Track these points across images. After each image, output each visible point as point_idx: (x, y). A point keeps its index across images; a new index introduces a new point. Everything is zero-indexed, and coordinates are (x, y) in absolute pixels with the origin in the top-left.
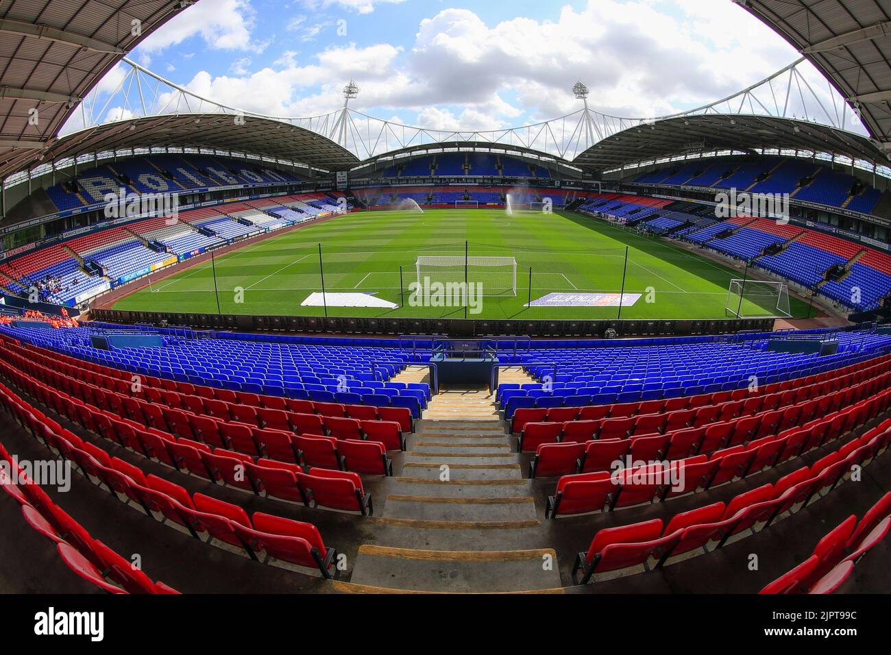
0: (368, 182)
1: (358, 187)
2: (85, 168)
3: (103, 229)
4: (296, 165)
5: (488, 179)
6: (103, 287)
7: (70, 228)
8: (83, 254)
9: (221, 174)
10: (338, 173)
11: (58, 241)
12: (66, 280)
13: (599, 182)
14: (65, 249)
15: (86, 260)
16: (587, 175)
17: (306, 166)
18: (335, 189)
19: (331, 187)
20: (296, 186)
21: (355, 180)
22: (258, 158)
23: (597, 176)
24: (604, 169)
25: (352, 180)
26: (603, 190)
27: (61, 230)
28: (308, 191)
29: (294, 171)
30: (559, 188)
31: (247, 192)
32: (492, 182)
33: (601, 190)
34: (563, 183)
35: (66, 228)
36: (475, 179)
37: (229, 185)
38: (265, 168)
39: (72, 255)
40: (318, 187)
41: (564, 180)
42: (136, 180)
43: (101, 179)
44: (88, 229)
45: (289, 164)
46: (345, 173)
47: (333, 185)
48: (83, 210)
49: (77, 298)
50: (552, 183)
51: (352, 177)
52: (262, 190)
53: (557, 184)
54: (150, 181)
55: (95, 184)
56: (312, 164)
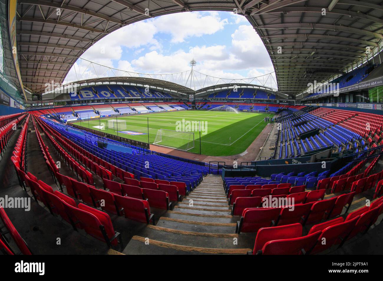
0: (202, 99)
1: (198, 101)
2: (84, 87)
3: (84, 105)
4: (172, 91)
5: (249, 100)
6: (76, 119)
7: (75, 104)
8: (75, 111)
9: (134, 93)
10: (190, 95)
11: (70, 106)
12: (67, 116)
13: (294, 101)
14: (71, 109)
15: (75, 112)
16: (290, 97)
17: (176, 92)
18: (188, 101)
19: (187, 100)
20: (169, 99)
21: (197, 98)
22: (155, 88)
23: (294, 98)
24: (296, 94)
25: (196, 98)
26: (296, 104)
27: (72, 104)
28: (175, 101)
29: (171, 93)
30: (279, 104)
31: (143, 99)
32: (250, 101)
33: (295, 104)
34: (281, 101)
35: (74, 103)
36: (244, 100)
37: (136, 97)
38: (157, 91)
39: (73, 110)
40: (181, 100)
41: (281, 100)
42: (99, 92)
43: (88, 91)
44: (80, 105)
45: (169, 90)
46: (193, 95)
47: (188, 99)
48: (78, 99)
49: (67, 120)
50: (276, 101)
51: (196, 97)
52: (151, 100)
53: (278, 102)
54: (105, 93)
55: (85, 93)
56: (178, 91)
